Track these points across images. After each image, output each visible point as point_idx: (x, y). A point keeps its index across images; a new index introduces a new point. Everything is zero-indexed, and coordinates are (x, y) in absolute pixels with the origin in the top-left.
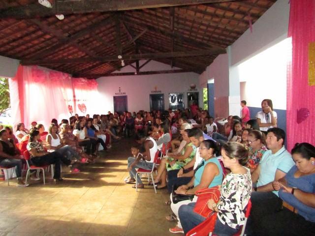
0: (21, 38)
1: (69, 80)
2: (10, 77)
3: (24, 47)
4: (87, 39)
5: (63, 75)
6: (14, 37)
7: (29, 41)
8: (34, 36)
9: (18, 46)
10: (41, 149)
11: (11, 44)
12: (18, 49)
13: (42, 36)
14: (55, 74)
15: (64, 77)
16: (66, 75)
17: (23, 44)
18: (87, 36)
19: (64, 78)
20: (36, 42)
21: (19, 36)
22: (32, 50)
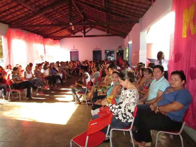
0: (8, 10)
1: (40, 39)
2: (2, 35)
3: (11, 16)
4: (52, 12)
5: (37, 36)
6: (4, 10)
7: (14, 12)
8: (17, 9)
9: (6, 16)
10: (18, 79)
11: (2, 14)
12: (8, 18)
13: (22, 9)
14: (31, 35)
16: (39, 36)
17: (10, 14)
18: (51, 10)
19: (38, 38)
20: (18, 13)
21: (7, 9)
22: (16, 18)
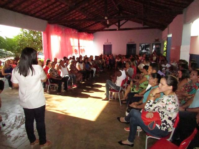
0: (48, 7)
1: (76, 33)
2: (42, 31)
3: (50, 13)
4: (87, 6)
5: (73, 30)
6: (43, 7)
7: (53, 9)
8: (55, 5)
9: (46, 12)
11: (43, 11)
12: (47, 14)
13: (59, 5)
14: (67, 30)
15: (73, 32)
16: (75, 31)
17: (49, 11)
20: (56, 9)
21: (46, 6)
22: (54, 14)
